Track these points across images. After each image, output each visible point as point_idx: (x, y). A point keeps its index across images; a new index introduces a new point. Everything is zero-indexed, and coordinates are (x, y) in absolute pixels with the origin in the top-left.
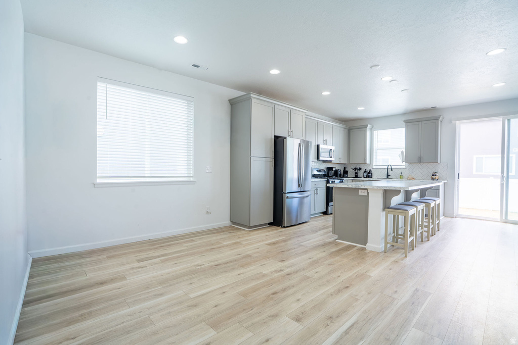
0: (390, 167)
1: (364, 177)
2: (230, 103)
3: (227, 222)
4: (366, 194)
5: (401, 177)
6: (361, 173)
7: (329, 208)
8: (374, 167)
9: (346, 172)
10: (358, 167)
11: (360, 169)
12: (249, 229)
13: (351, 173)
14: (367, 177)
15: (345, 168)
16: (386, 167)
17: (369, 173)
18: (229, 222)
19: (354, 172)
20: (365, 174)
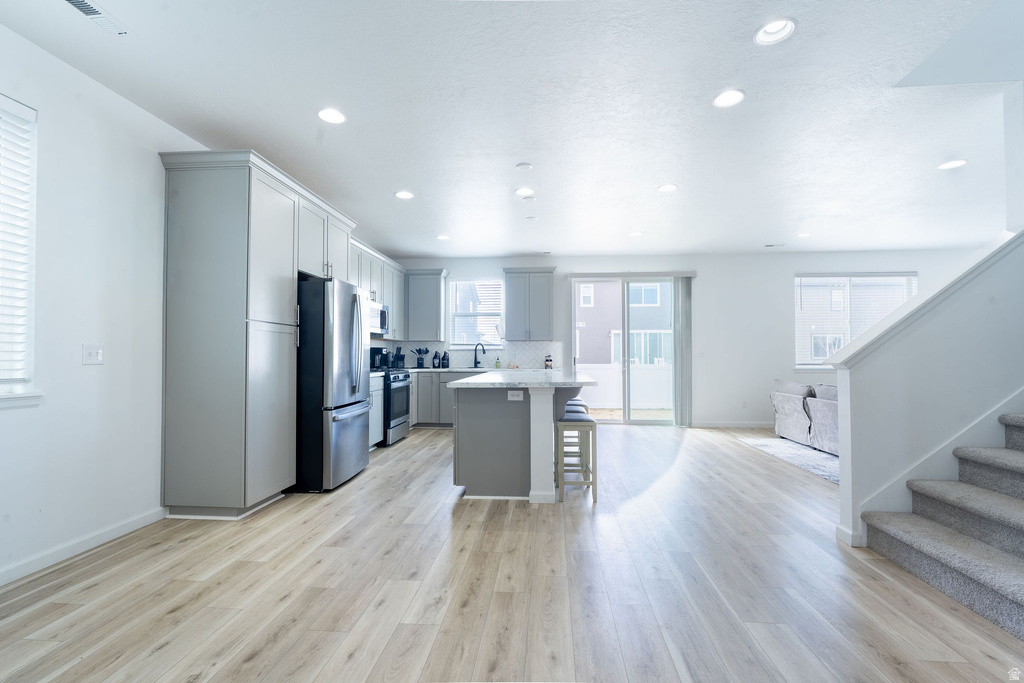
0: (480, 347)
1: (434, 367)
2: (164, 164)
3: (154, 511)
4: (521, 398)
5: (497, 366)
6: (428, 359)
7: (391, 432)
8: (452, 348)
9: (400, 358)
10: (423, 348)
11: (427, 351)
12: (238, 515)
13: (410, 359)
14: (439, 367)
15: (399, 349)
16: (474, 347)
17: (444, 358)
18: (161, 508)
19: (418, 356)
20: (437, 361)
